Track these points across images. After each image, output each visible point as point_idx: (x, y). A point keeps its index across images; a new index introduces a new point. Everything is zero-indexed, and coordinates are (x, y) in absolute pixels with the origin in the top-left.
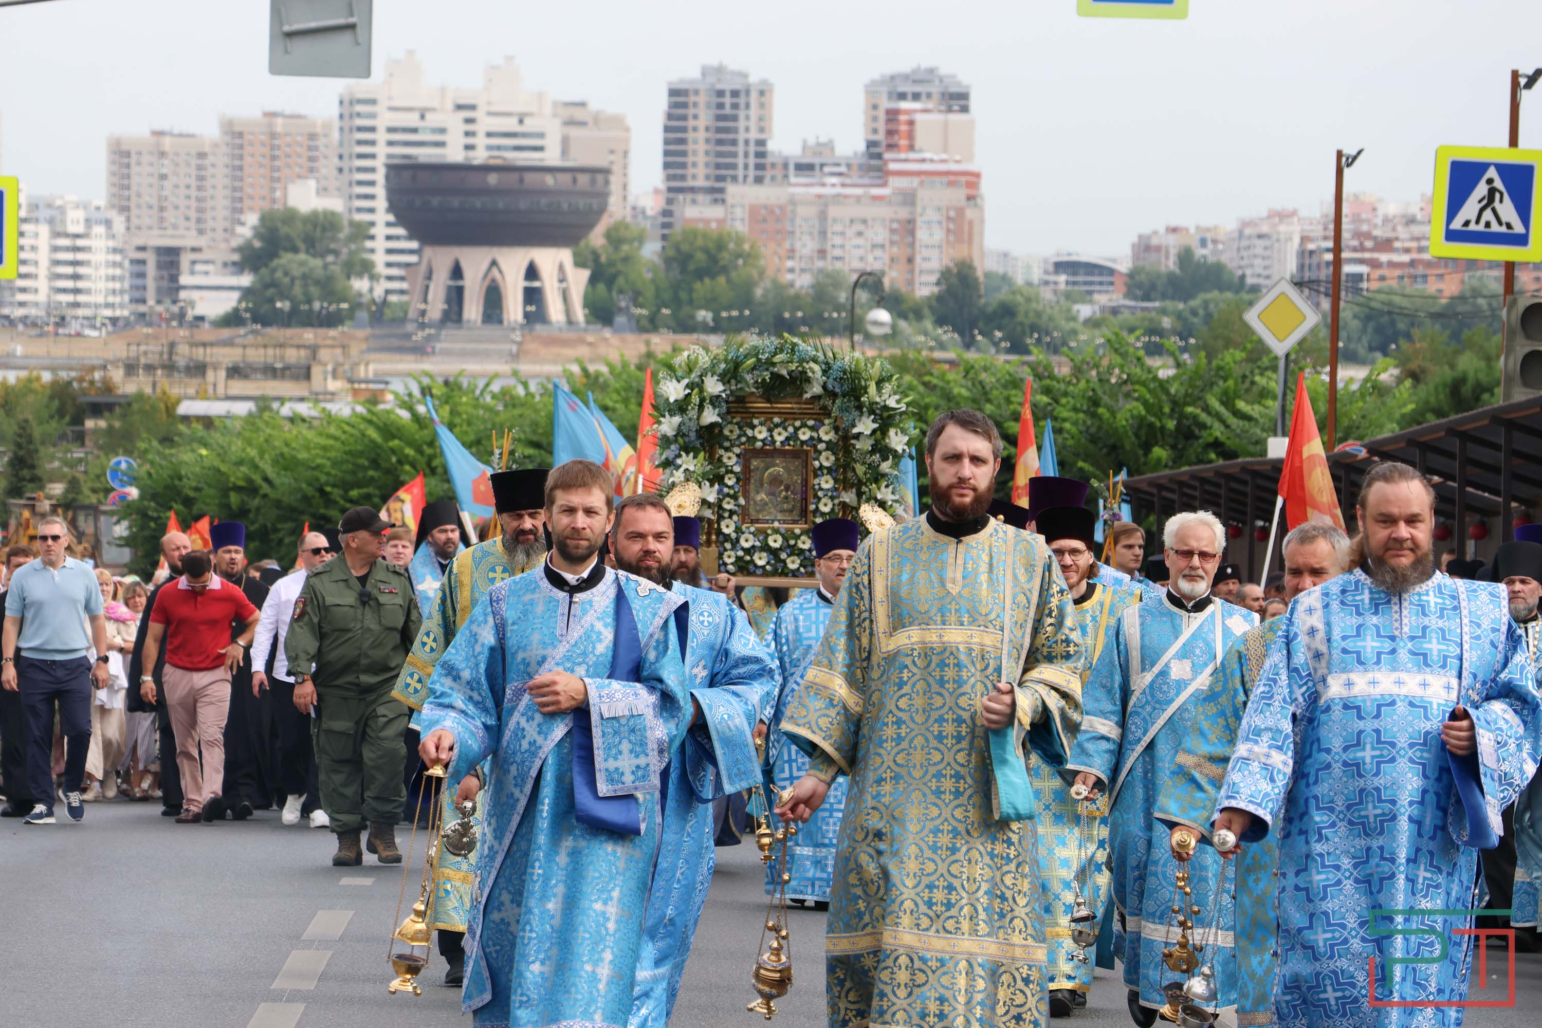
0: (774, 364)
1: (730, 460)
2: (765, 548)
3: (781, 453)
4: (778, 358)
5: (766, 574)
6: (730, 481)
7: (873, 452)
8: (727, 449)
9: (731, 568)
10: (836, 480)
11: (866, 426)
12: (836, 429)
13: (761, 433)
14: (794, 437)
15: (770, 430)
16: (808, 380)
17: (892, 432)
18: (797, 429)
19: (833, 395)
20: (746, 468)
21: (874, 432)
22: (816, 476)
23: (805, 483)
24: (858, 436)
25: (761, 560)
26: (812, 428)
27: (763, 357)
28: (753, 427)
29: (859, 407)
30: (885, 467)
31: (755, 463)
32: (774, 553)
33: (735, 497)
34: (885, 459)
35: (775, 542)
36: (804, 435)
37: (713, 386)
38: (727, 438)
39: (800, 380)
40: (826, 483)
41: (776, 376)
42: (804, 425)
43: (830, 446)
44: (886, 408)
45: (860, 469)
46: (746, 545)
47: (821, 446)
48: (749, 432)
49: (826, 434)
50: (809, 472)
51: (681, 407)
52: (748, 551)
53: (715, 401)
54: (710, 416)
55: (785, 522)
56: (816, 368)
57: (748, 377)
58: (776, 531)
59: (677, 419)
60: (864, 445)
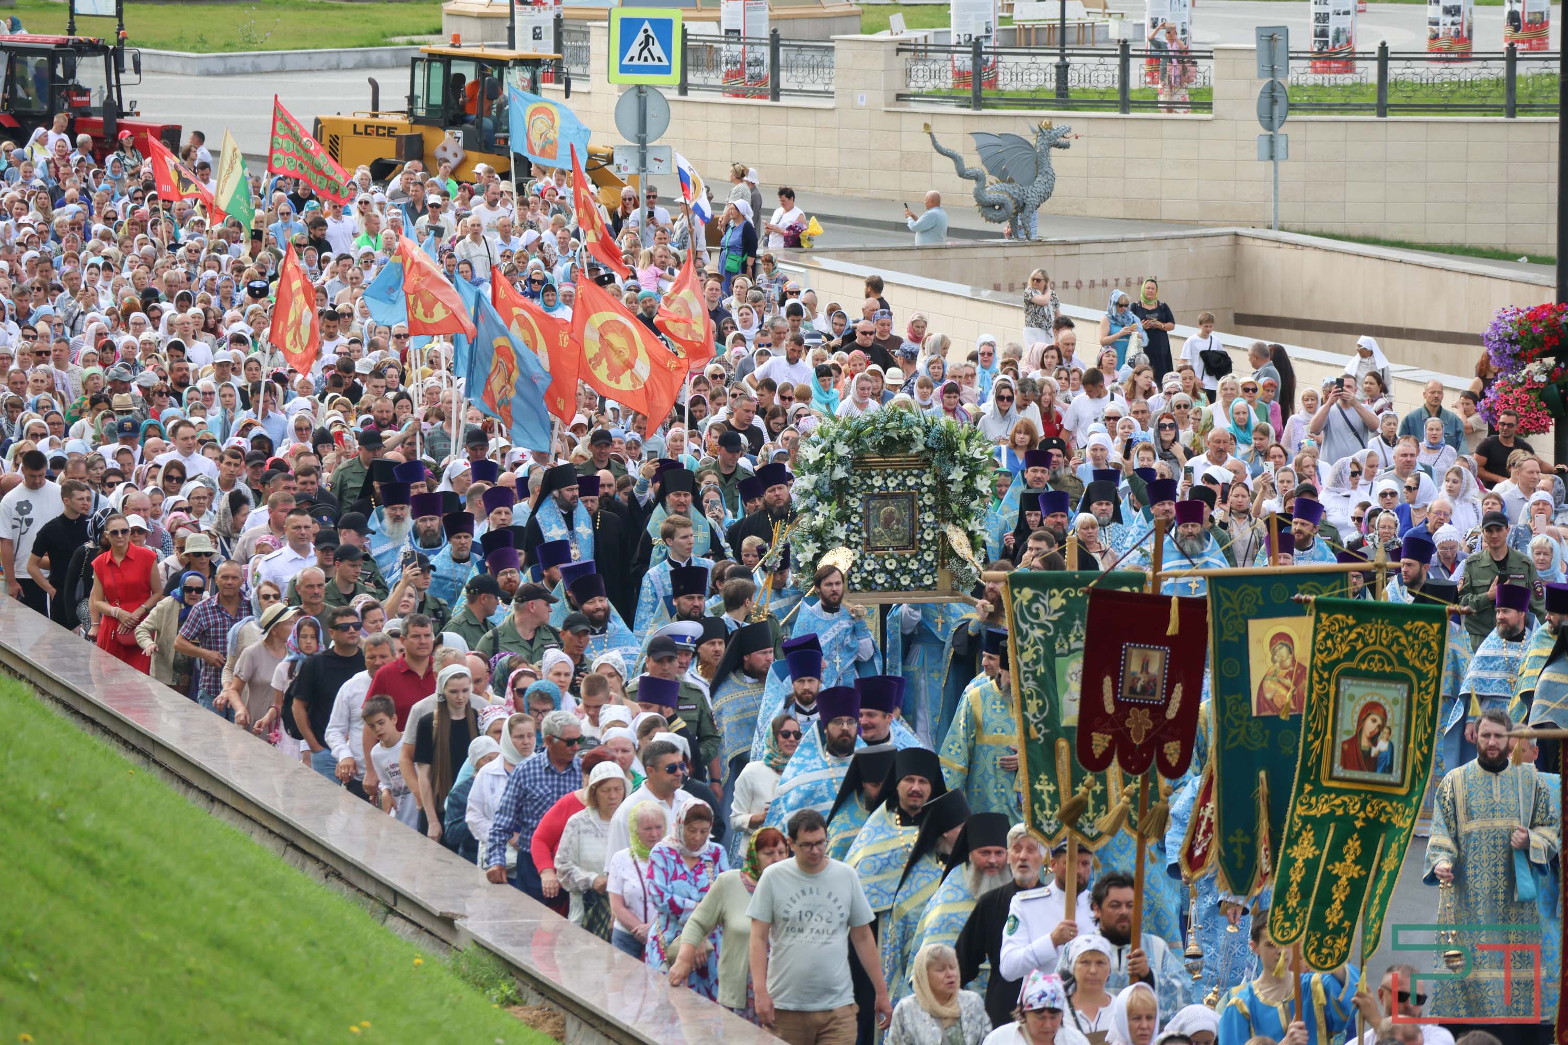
0: (886, 430)
1: (854, 503)
2: (884, 570)
3: (894, 496)
4: (891, 424)
5: (885, 590)
6: (855, 519)
7: (964, 494)
8: (852, 496)
9: (858, 586)
10: (936, 515)
11: (958, 474)
12: (936, 476)
13: (878, 481)
14: (903, 483)
15: (885, 479)
16: (913, 440)
17: (978, 478)
18: (905, 477)
19: (933, 450)
20: (867, 508)
21: (965, 478)
22: (921, 512)
23: (913, 516)
24: (952, 482)
25: (880, 579)
26: (917, 476)
27: (879, 426)
28: (871, 477)
29: (953, 459)
30: (974, 505)
31: (872, 503)
32: (890, 573)
33: (859, 532)
34: (974, 499)
35: (891, 565)
36: (911, 482)
37: (842, 449)
38: (852, 487)
39: (908, 440)
40: (929, 518)
41: (889, 439)
42: (911, 474)
43: (931, 489)
44: (973, 459)
45: (955, 507)
46: (869, 568)
47: (924, 490)
48: (869, 482)
49: (928, 480)
50: (914, 510)
51: (818, 467)
52: (870, 573)
53: (841, 460)
54: (840, 473)
55: (897, 548)
56: (919, 431)
57: (867, 441)
58: (892, 557)
59: (814, 477)
60: (956, 488)
